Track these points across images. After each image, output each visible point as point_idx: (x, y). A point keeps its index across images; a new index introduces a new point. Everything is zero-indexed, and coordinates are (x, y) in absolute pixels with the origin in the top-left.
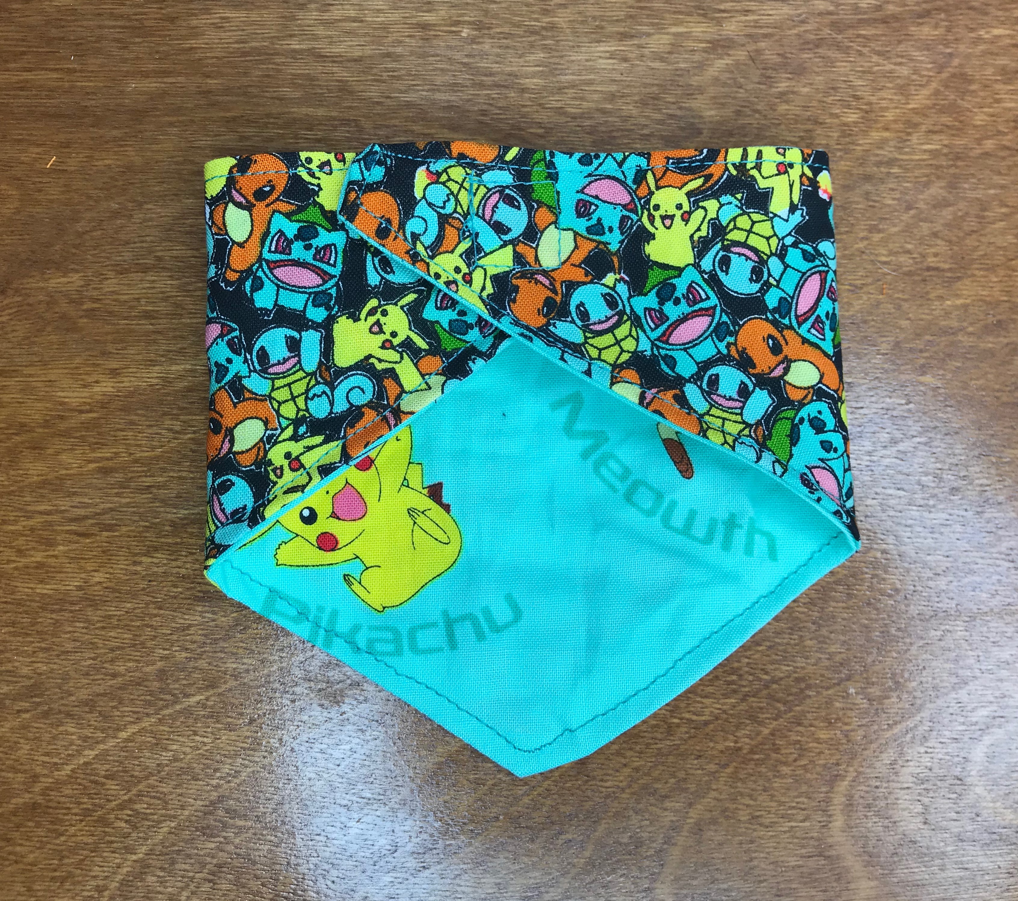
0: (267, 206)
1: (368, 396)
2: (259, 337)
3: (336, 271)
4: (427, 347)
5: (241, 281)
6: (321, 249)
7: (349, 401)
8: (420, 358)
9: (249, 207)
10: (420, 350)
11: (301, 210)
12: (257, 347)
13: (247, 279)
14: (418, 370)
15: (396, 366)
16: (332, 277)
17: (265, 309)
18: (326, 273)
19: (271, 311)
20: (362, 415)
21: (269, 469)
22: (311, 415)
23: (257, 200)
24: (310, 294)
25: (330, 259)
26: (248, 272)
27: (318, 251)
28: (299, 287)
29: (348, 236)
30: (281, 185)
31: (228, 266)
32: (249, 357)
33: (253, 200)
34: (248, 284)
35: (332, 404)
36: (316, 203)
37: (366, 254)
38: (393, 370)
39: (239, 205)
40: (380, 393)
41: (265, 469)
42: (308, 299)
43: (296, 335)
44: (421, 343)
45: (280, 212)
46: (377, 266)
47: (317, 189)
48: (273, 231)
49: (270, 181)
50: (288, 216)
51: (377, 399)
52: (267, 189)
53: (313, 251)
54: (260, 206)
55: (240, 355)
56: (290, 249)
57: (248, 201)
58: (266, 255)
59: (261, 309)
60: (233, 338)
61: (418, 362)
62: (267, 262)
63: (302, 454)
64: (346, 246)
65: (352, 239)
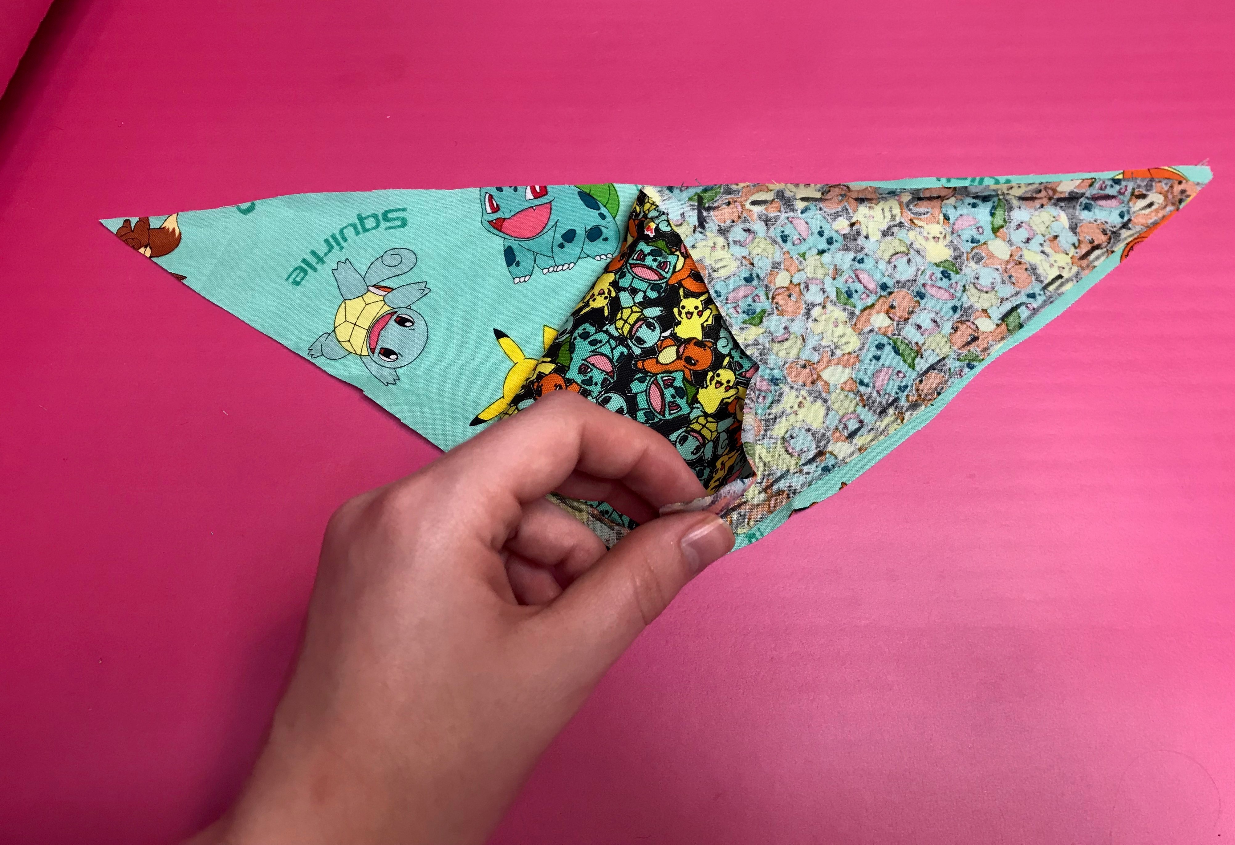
0: (684, 366)
2: (615, 393)
3: (668, 417)
5: (640, 371)
6: (676, 404)
9: (679, 357)
11: (690, 383)
12: (610, 395)
13: (642, 373)
16: (664, 416)
17: (631, 391)
18: (664, 412)
19: (631, 393)
24: (649, 408)
25: (672, 410)
26: (646, 372)
27: (673, 402)
28: (650, 402)
29: (689, 414)
31: (644, 361)
32: (603, 393)
34: (640, 375)
37: (684, 427)
39: (678, 352)
42: (647, 409)
43: (625, 412)
46: (681, 435)
48: (673, 375)
50: (684, 379)
53: (672, 400)
54: (683, 363)
55: (602, 388)
56: (668, 388)
57: (682, 355)
58: (659, 377)
59: (630, 388)
60: (609, 380)
62: (656, 379)
65: (689, 416)
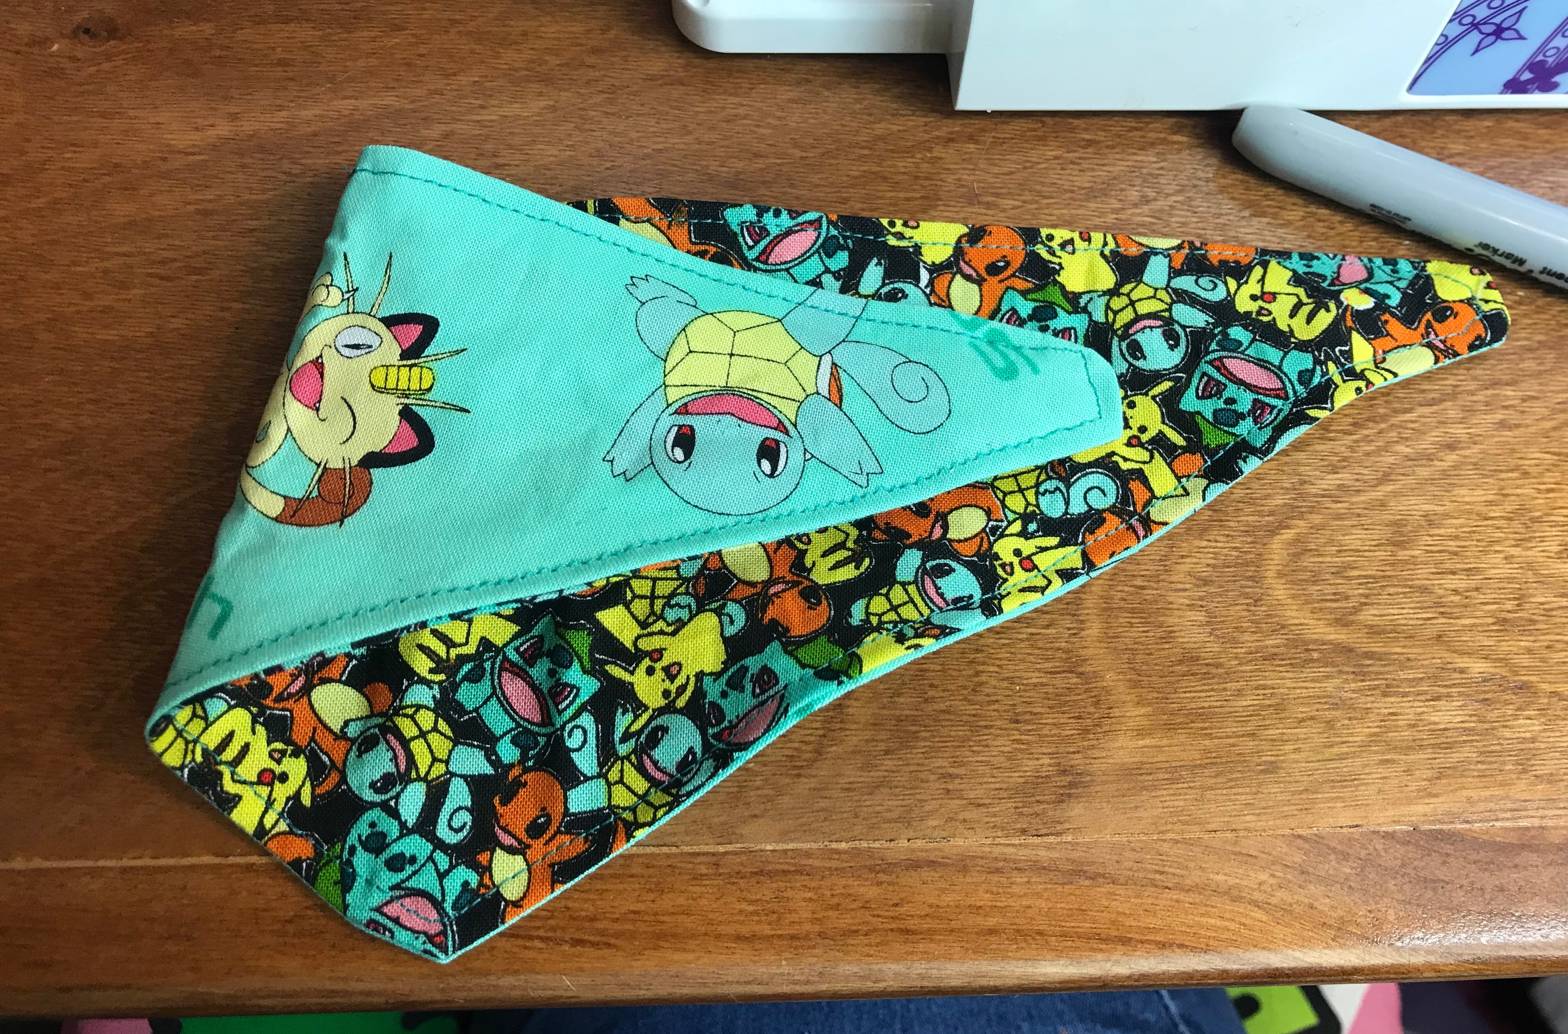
1: (1110, 499)
4: (1184, 444)
7: (1087, 503)
8: (1176, 457)
10: (1175, 447)
14: (1173, 471)
15: (1145, 468)
20: (1104, 520)
21: (997, 563)
22: (1042, 513)
23: (989, 274)
30: (1018, 261)
33: (984, 274)
35: (1067, 503)
36: (1056, 282)
38: (1141, 471)
40: (1125, 497)
41: (991, 563)
44: (1177, 439)
45: (1015, 290)
47: (1057, 267)
49: (1005, 257)
51: (1121, 503)
52: (1002, 264)
61: (1173, 461)
63: (1033, 554)
64: (1087, 330)
